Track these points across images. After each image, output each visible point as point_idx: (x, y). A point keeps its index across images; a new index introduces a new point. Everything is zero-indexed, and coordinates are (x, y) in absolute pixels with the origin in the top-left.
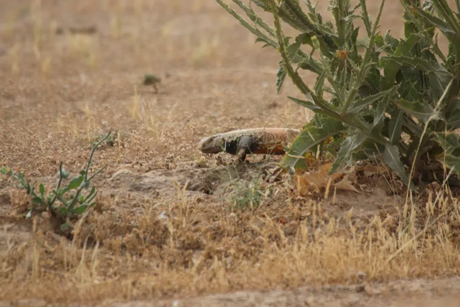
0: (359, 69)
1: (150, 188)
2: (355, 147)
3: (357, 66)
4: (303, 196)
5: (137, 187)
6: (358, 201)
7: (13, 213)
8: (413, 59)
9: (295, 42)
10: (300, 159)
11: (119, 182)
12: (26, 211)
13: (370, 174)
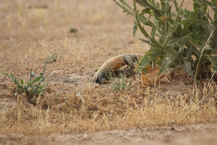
0: (172, 26)
1: (73, 81)
2: (170, 62)
3: (172, 25)
4: (145, 85)
5: (67, 81)
6: (171, 87)
7: (9, 93)
8: (197, 20)
9: (141, 13)
10: (144, 68)
11: (58, 78)
12: (15, 92)
13: (177, 75)
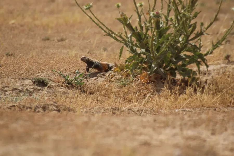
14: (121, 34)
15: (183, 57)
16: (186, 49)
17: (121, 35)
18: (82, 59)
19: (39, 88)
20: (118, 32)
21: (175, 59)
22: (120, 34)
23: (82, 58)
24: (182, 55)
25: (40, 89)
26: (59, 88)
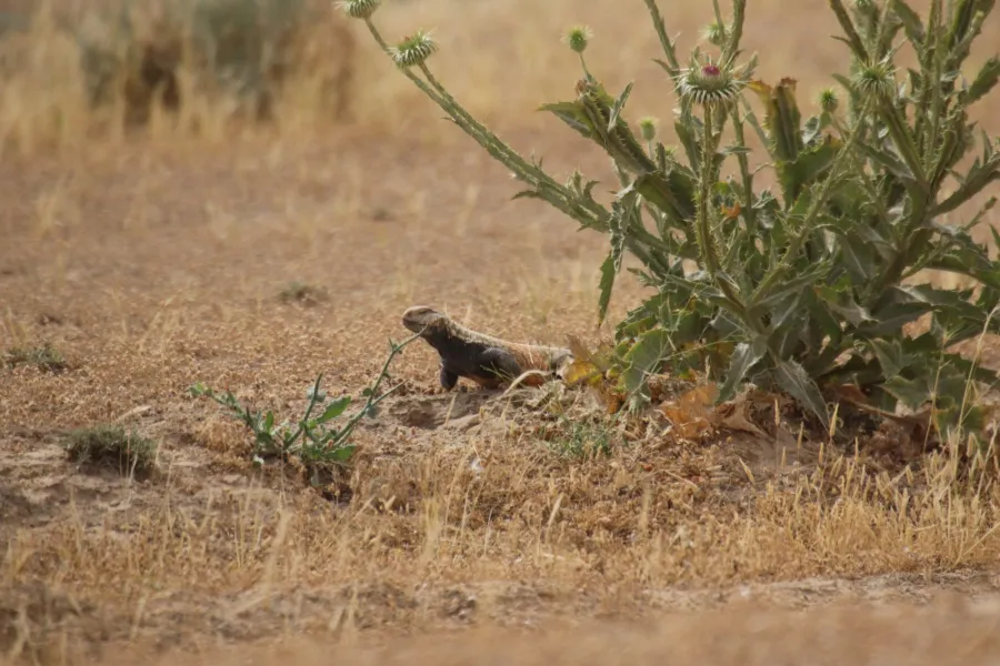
0: (795, 233)
2: (754, 362)
14: (590, 185)
15: (911, 297)
16: (927, 256)
17: (587, 192)
18: (410, 322)
19: (91, 483)
20: (574, 175)
21: (873, 312)
22: (583, 184)
23: (410, 314)
24: (906, 290)
25: (97, 491)
26: (214, 482)
